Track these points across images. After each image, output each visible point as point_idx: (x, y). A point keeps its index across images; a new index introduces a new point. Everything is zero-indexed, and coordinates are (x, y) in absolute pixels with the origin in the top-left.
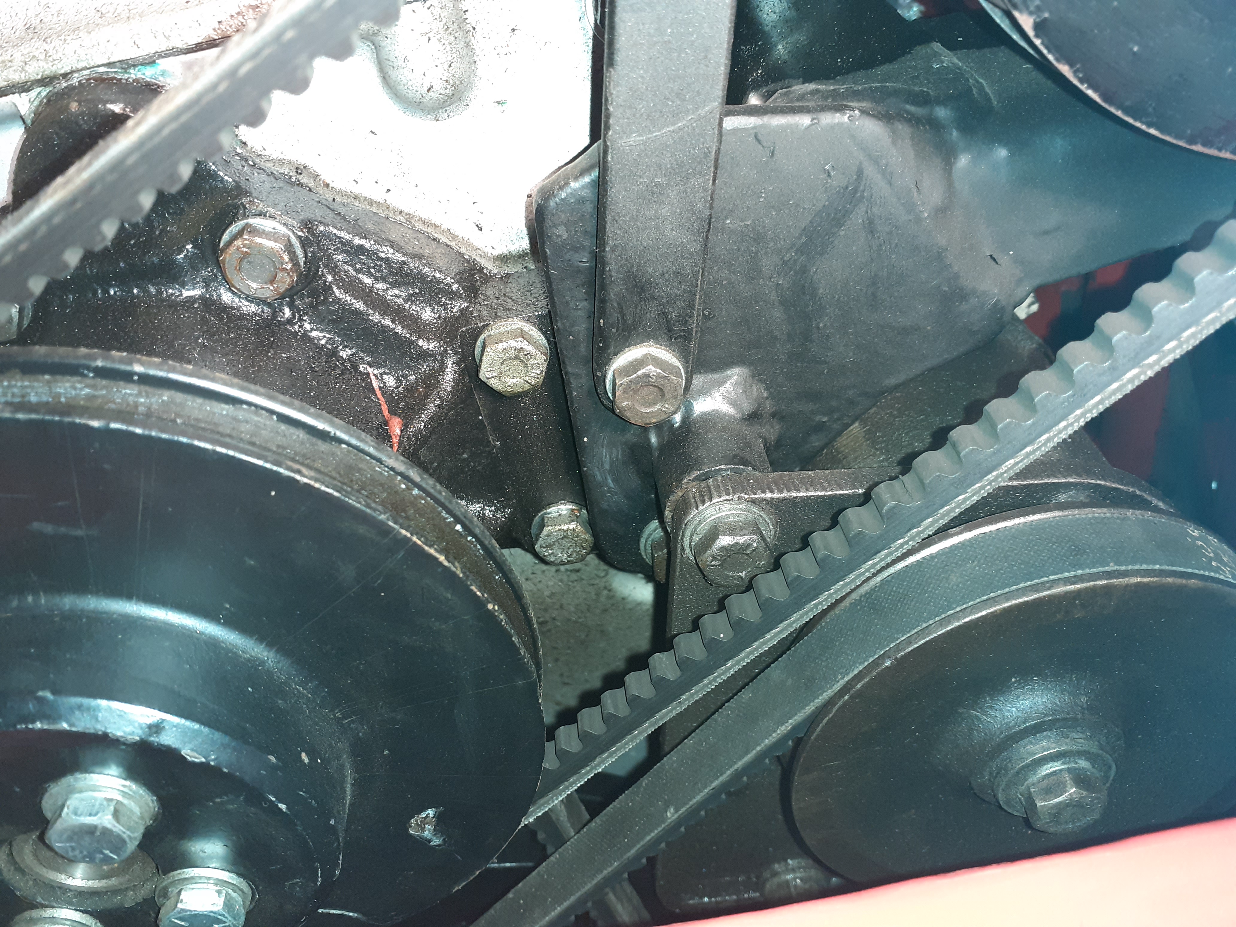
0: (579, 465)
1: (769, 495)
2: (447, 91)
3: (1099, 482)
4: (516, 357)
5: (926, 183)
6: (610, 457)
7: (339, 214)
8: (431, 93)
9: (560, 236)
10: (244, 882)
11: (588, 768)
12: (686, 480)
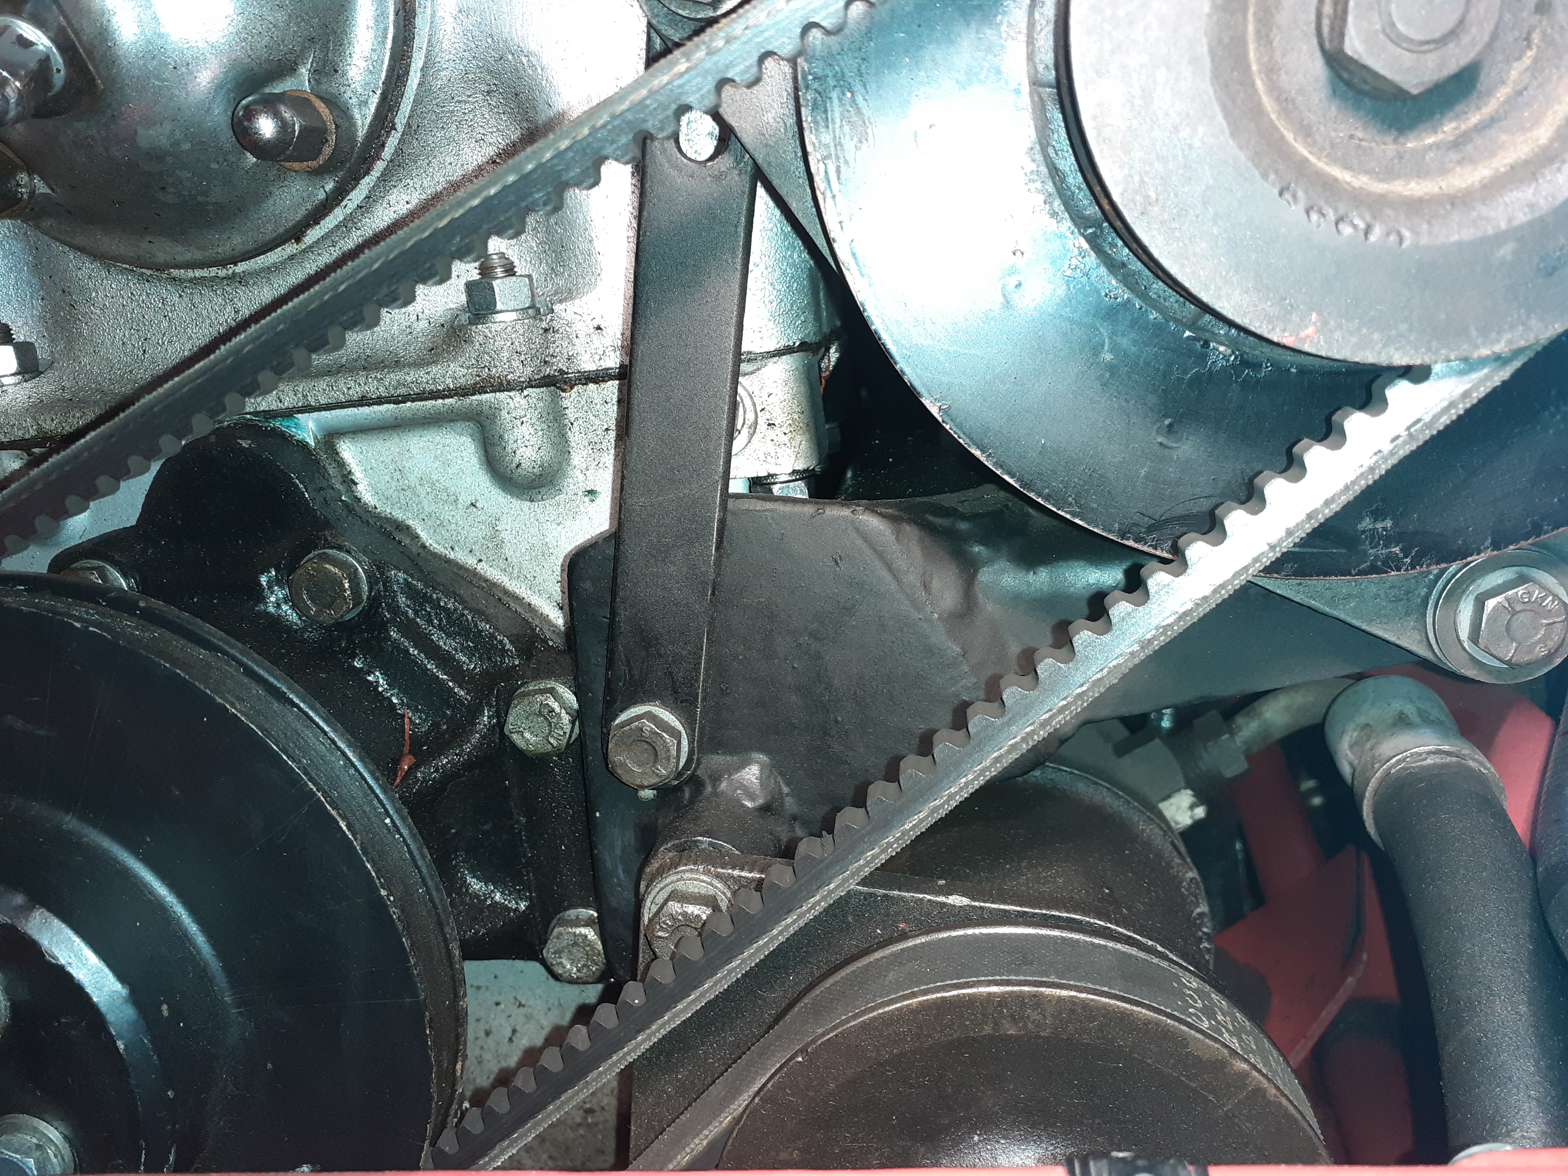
0: (592, 846)
1: (736, 873)
2: (535, 470)
3: (1109, 925)
4: (540, 714)
5: (936, 584)
6: (622, 841)
7: (417, 564)
8: (519, 470)
9: (586, 590)
10: (69, 1149)
11: (487, 1159)
12: (662, 849)
